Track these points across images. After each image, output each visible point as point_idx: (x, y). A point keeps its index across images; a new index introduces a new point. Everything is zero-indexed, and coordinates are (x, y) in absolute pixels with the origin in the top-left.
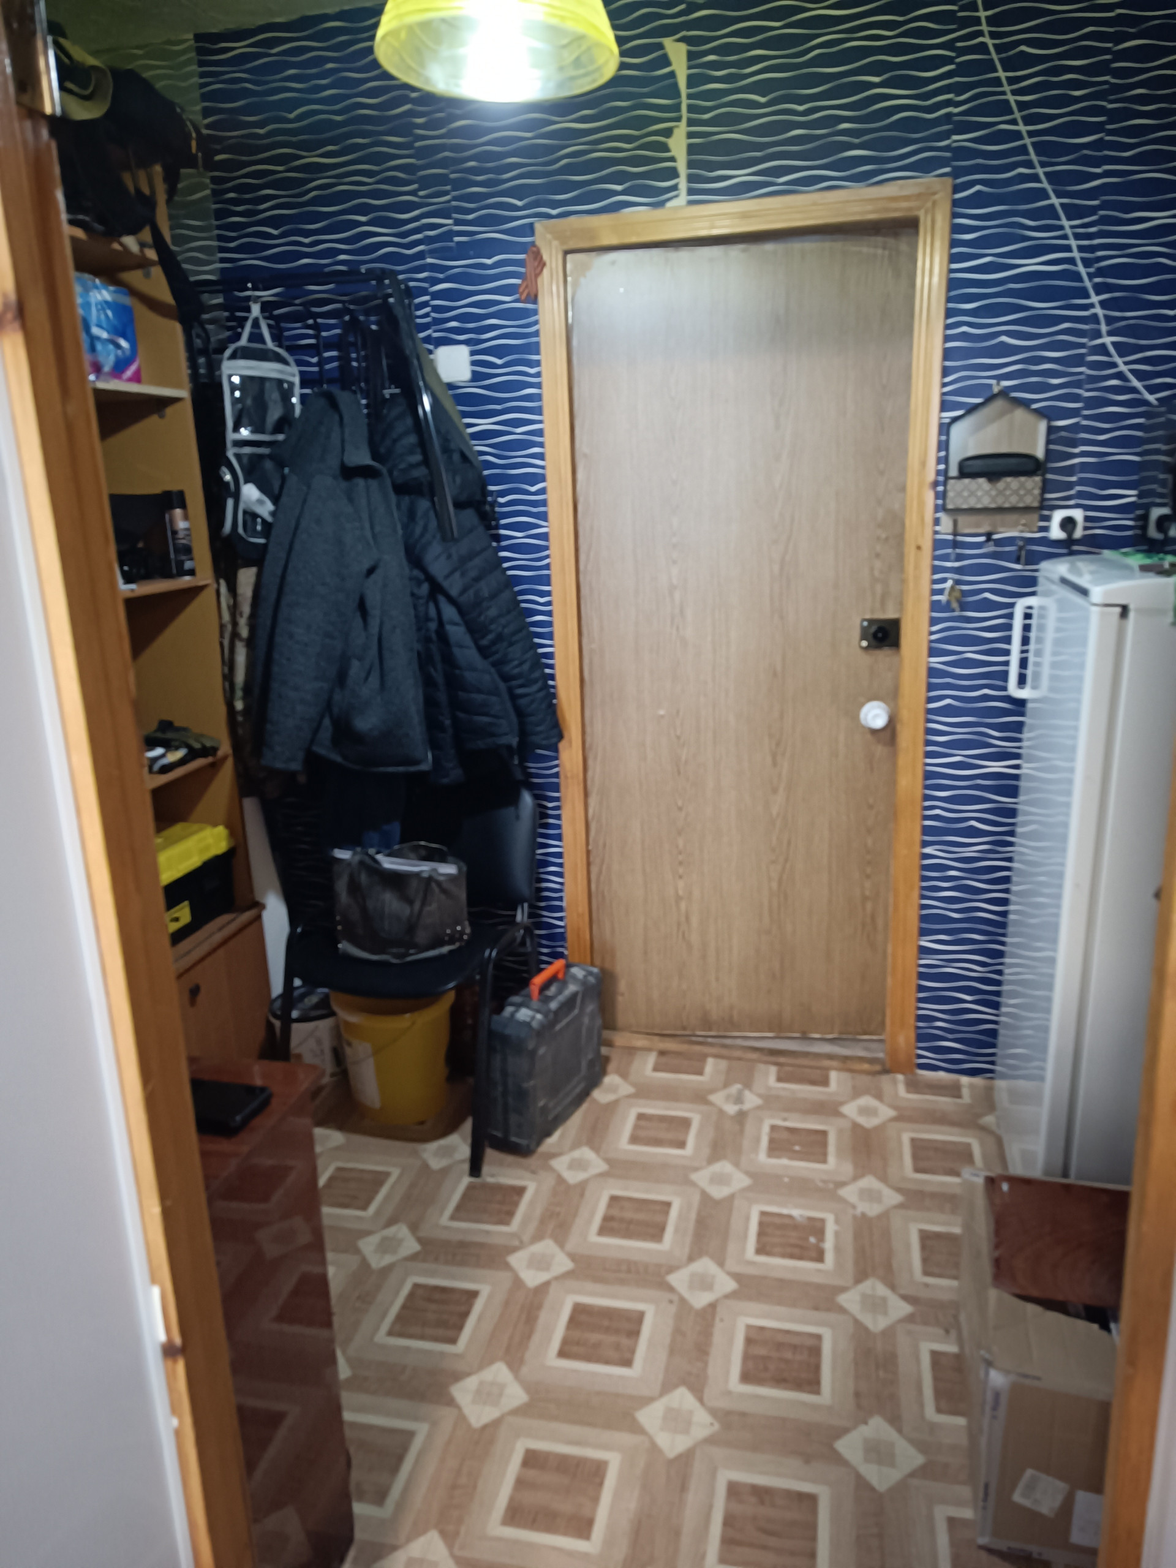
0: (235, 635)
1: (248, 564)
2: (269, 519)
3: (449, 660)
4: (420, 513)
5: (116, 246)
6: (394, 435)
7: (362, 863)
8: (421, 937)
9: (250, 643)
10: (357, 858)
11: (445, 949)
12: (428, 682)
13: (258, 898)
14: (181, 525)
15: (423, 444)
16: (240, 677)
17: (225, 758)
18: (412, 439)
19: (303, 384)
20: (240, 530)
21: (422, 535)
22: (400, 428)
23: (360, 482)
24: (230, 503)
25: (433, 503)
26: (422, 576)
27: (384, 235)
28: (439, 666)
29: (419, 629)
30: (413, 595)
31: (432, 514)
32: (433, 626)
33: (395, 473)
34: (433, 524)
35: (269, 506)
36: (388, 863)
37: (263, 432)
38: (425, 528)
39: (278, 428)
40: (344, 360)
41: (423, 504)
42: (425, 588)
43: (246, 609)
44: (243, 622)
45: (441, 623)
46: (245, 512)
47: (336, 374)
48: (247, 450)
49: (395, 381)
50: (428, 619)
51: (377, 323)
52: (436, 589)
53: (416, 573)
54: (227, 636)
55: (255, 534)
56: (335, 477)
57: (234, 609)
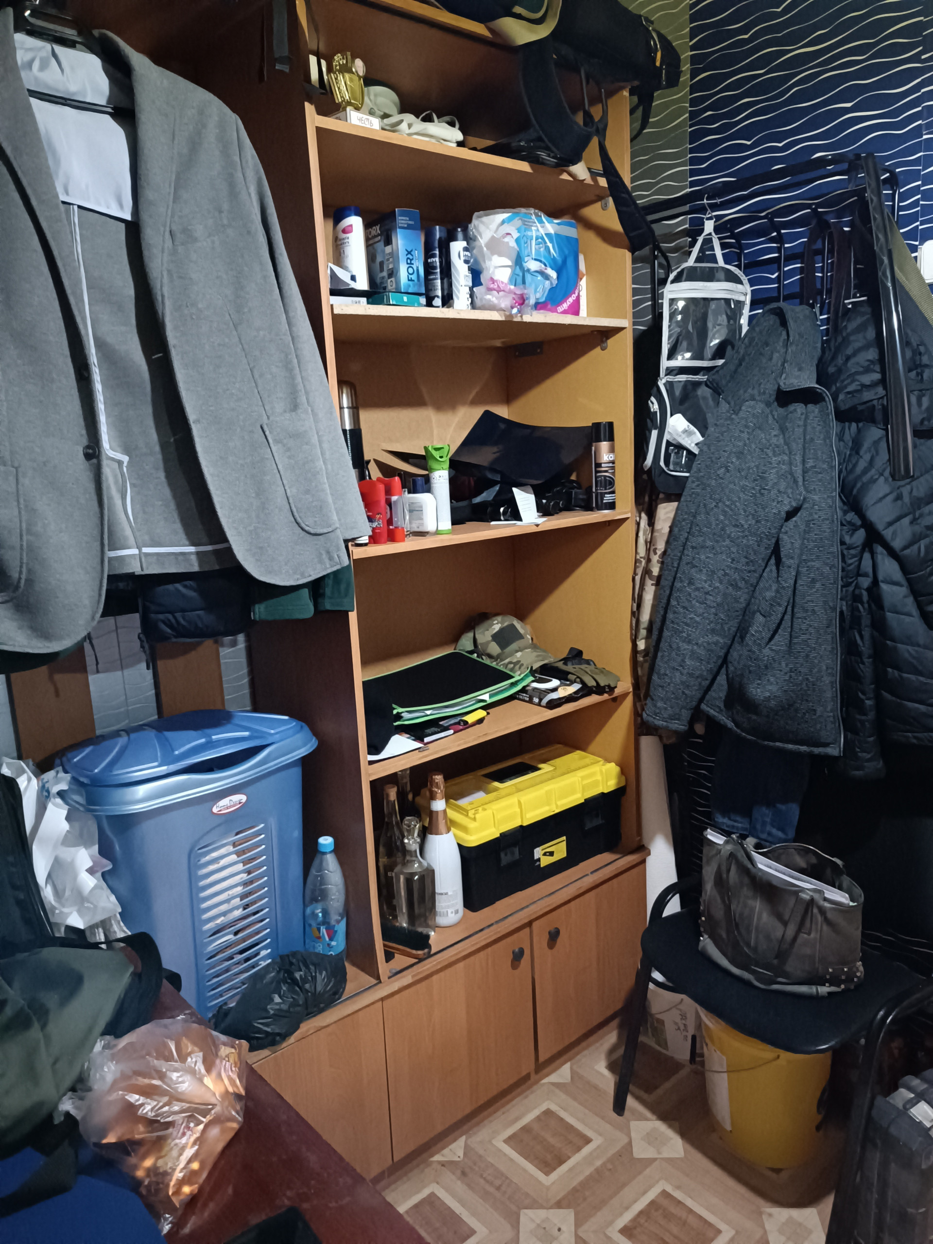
0: (647, 572)
1: (669, 499)
2: (696, 451)
3: (880, 626)
4: (866, 445)
5: (565, 176)
6: (849, 351)
7: (732, 855)
8: (792, 966)
9: (658, 581)
10: (729, 847)
11: (824, 990)
12: (850, 650)
13: (645, 842)
14: (606, 457)
15: (884, 362)
16: (645, 616)
17: (625, 695)
18: (872, 354)
19: (754, 304)
20: (662, 464)
21: (865, 471)
22: (857, 341)
23: (799, 408)
24: (654, 434)
25: (887, 430)
26: (859, 522)
27: (871, 117)
28: (867, 633)
29: (846, 585)
30: (842, 543)
31: (883, 444)
32: (865, 582)
33: (841, 397)
34: (883, 456)
35: (698, 437)
36: (763, 864)
37: (702, 359)
38: (871, 463)
39: (720, 352)
40: (807, 272)
41: (875, 433)
42: (861, 535)
43: (661, 546)
44: (655, 558)
45: (875, 582)
46: (669, 444)
47: (797, 289)
48: (683, 378)
49: (861, 288)
50: (859, 574)
51: (851, 224)
52: (874, 538)
53: (851, 516)
54: (640, 571)
55: (678, 466)
56: (768, 404)
57: (650, 544)
